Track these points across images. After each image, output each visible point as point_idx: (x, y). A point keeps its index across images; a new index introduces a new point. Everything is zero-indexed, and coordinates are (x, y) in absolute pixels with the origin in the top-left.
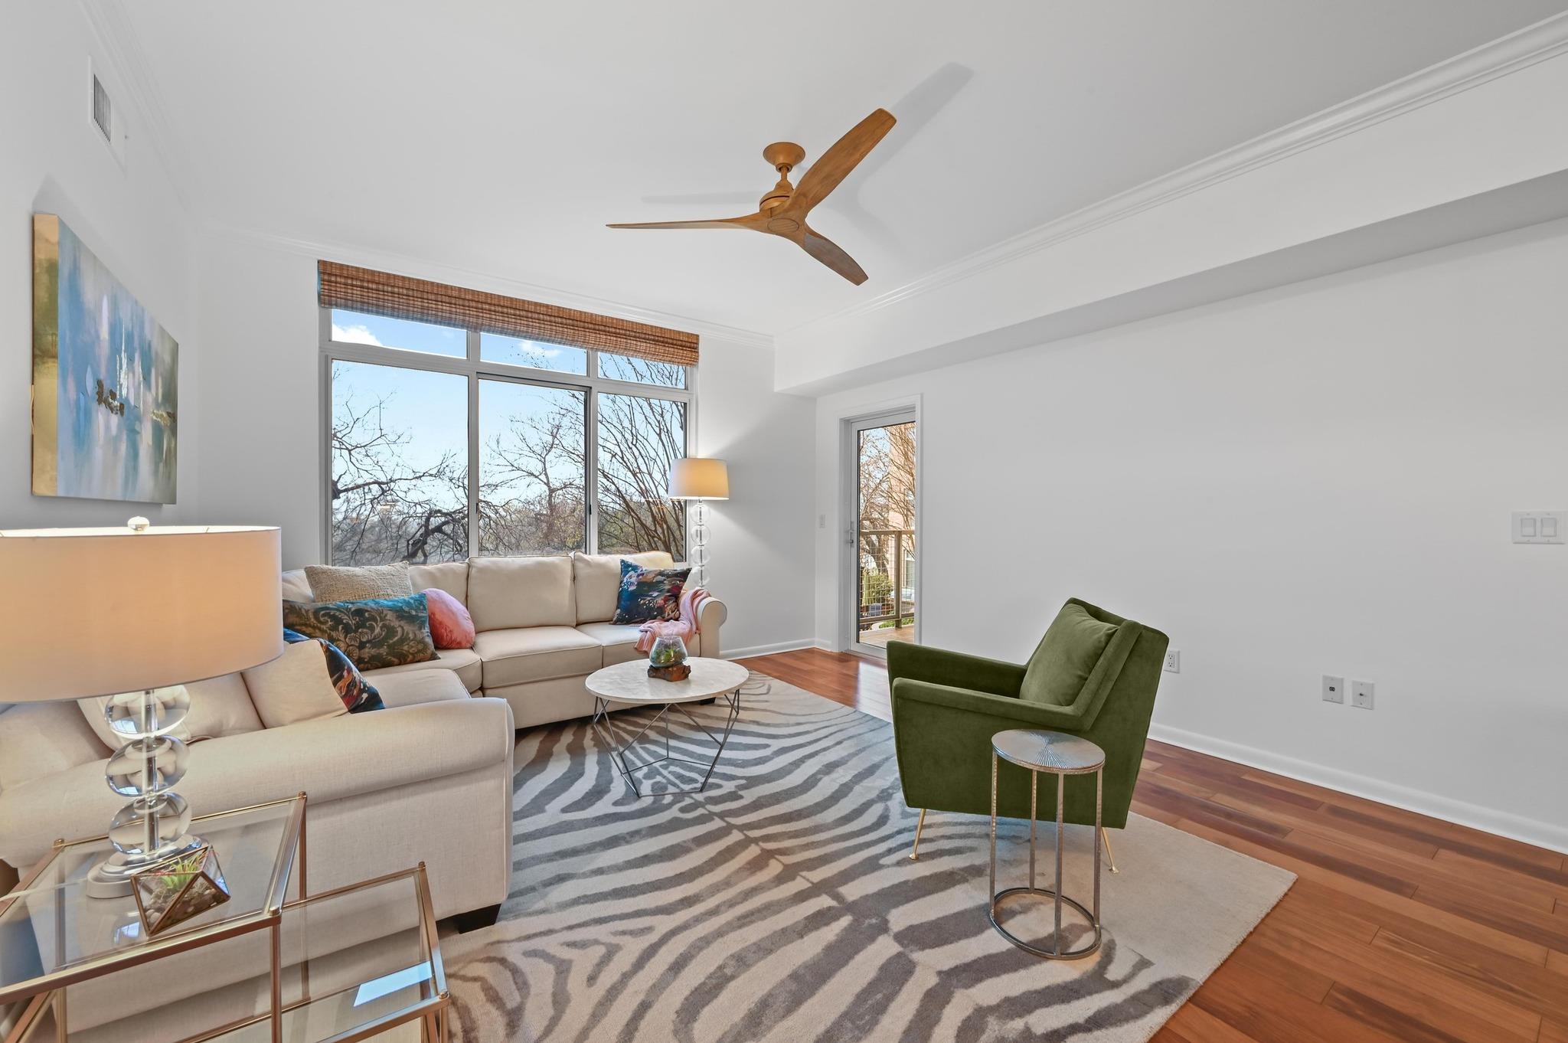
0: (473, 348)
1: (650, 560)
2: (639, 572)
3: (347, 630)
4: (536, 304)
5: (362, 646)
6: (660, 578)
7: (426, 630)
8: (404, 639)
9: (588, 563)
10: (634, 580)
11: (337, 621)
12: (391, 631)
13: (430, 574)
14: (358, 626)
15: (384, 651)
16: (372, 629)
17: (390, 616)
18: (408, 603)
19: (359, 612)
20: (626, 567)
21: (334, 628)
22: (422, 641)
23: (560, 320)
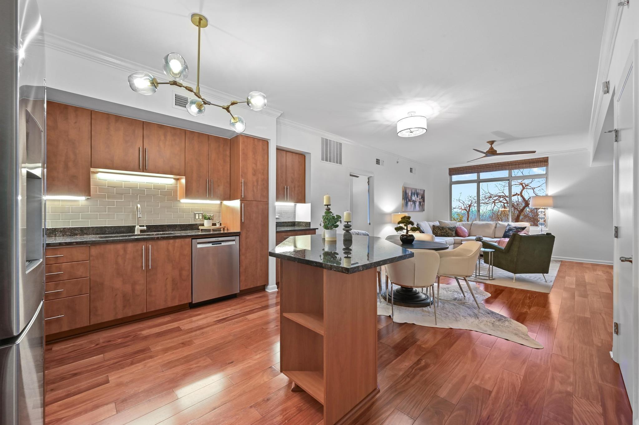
0: (478, 176)
1: (519, 224)
2: (510, 227)
3: (440, 230)
4: (491, 164)
5: (442, 233)
6: (514, 228)
7: (454, 232)
8: (449, 233)
9: (500, 224)
10: (507, 229)
11: (439, 228)
12: (447, 231)
13: (463, 224)
14: (442, 230)
15: (445, 234)
16: (444, 230)
17: (447, 229)
18: (451, 228)
19: (443, 228)
20: (509, 225)
21: (438, 229)
22: (452, 234)
23: (498, 166)
